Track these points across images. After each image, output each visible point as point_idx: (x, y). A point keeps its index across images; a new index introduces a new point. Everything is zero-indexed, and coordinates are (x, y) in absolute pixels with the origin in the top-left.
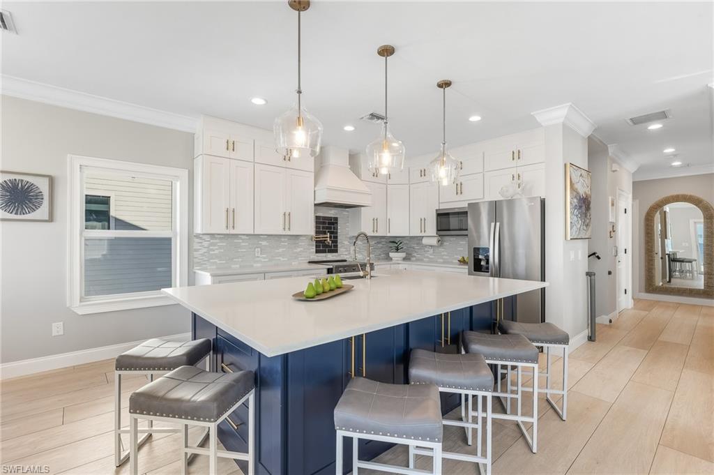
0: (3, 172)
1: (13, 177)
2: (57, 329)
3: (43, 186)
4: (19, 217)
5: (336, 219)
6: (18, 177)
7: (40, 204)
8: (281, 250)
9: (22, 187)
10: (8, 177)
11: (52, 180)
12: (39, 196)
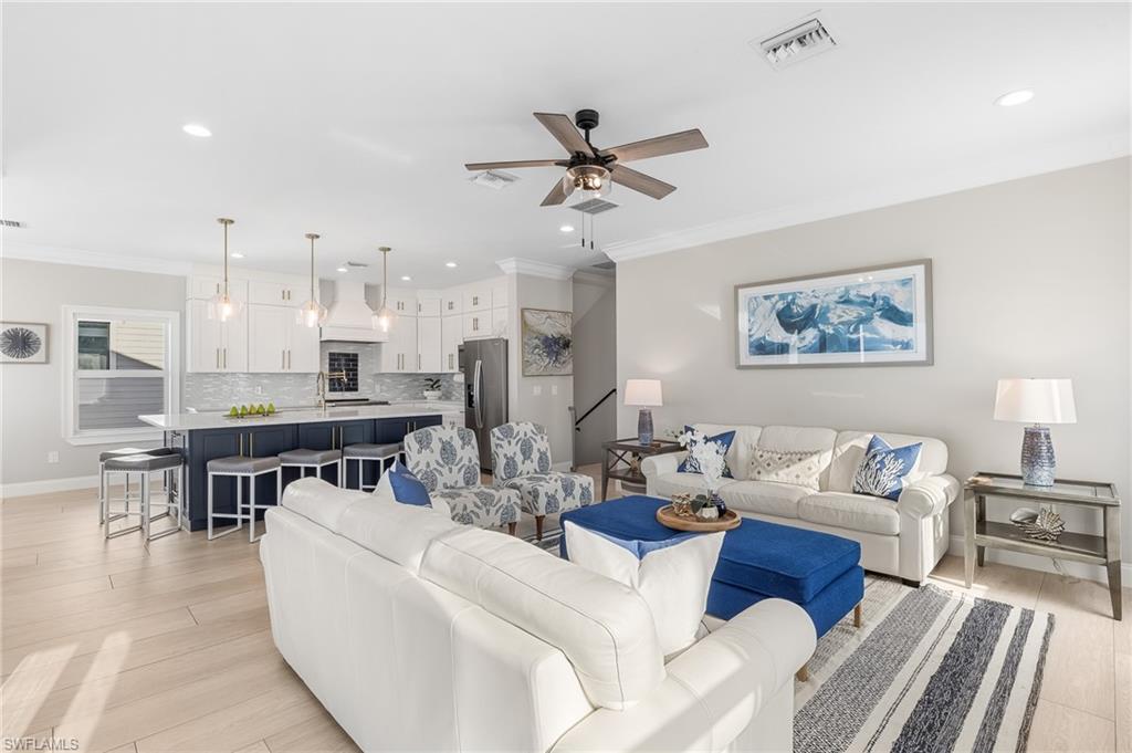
0: (4, 323)
1: (14, 327)
2: (53, 457)
3: (40, 333)
4: (20, 360)
5: (356, 355)
6: (19, 327)
7: (38, 348)
8: (285, 389)
9: (23, 335)
10: (10, 327)
11: (48, 328)
12: (37, 341)
